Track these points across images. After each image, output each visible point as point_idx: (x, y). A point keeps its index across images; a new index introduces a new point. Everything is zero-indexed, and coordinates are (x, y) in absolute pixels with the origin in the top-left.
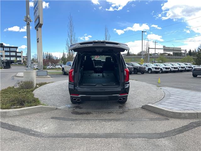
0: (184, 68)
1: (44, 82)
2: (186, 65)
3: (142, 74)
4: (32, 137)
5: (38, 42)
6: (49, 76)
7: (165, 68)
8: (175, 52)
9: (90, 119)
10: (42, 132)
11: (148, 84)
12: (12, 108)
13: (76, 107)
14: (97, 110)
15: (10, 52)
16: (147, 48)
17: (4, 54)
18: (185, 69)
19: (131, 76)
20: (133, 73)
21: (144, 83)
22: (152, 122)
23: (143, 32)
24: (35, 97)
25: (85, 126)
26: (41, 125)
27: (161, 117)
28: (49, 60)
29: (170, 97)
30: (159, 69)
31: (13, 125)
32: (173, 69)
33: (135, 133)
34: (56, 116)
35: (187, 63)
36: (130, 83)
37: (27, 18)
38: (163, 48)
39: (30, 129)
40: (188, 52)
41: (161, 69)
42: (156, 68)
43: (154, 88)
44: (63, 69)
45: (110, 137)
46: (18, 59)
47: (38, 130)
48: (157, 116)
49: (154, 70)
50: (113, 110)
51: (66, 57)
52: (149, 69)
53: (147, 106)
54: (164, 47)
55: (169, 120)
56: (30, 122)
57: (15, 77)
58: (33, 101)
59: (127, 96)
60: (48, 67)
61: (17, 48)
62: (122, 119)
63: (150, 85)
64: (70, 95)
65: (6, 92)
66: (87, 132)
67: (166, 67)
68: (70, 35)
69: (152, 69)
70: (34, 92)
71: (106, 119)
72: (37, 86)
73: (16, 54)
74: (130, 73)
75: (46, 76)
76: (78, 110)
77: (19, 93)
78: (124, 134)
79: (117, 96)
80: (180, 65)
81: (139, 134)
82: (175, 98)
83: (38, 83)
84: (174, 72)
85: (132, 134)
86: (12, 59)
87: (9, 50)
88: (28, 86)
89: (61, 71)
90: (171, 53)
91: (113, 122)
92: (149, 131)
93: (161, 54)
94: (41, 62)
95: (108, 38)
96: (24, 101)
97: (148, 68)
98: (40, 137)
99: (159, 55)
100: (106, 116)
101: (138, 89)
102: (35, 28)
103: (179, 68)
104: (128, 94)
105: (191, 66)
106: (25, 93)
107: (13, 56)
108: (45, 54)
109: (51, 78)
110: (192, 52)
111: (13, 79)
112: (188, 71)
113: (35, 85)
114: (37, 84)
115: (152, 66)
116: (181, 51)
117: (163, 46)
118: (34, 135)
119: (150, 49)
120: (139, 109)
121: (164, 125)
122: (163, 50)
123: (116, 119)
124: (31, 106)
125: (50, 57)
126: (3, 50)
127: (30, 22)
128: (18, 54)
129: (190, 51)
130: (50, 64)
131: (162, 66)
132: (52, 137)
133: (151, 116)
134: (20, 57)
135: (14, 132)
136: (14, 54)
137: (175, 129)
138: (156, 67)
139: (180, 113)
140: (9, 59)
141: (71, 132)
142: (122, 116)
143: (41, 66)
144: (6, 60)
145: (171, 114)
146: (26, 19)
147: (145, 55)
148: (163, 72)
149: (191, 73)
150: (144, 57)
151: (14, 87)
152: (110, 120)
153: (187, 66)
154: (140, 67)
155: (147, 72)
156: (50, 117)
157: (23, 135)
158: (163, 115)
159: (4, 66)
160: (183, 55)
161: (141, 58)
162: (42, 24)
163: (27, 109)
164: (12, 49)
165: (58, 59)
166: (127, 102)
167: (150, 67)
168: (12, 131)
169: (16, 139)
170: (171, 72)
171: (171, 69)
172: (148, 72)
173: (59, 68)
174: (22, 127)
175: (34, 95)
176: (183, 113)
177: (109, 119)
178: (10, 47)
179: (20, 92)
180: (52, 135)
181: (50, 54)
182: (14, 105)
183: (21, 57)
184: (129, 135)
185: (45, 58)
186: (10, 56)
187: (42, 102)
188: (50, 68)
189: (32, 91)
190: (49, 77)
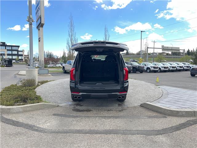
0: (182, 67)
1: (45, 80)
3: (141, 73)
4: (36, 133)
5: (39, 41)
6: (50, 75)
8: (174, 51)
9: (91, 117)
10: (44, 128)
11: (146, 83)
12: (15, 105)
13: (77, 105)
14: (97, 108)
15: (12, 50)
16: (146, 48)
17: (6, 52)
18: (184, 68)
19: (130, 75)
20: (132, 72)
21: (143, 82)
22: (150, 120)
23: (142, 32)
24: (37, 94)
25: (85, 122)
26: (43, 121)
27: (159, 115)
28: (50, 59)
29: (168, 96)
30: (157, 68)
31: (17, 121)
32: (172, 68)
33: (134, 130)
34: (58, 113)
35: (185, 63)
36: (129, 82)
38: (161, 48)
39: (33, 125)
40: (186, 52)
41: (159, 68)
42: (154, 68)
43: (153, 86)
44: (64, 67)
45: (110, 134)
46: (20, 58)
47: (41, 126)
48: (155, 114)
51: (67, 56)
52: (148, 68)
53: (145, 104)
54: (163, 46)
55: (166, 117)
56: (33, 118)
57: (17, 76)
58: (36, 99)
59: (126, 94)
60: (49, 66)
61: (19, 46)
62: (121, 116)
63: (149, 84)
64: (71, 93)
65: (9, 90)
66: (87, 128)
67: (165, 66)
68: (70, 34)
69: (151, 68)
70: (36, 90)
71: (105, 116)
72: (39, 84)
73: (18, 53)
74: (129, 72)
75: (47, 74)
76: (78, 107)
77: (22, 91)
78: (123, 131)
79: (116, 94)
80: (178, 64)
81: (137, 131)
82: (172, 96)
83: (40, 81)
84: (172, 71)
85: (130, 131)
86: (14, 57)
87: (11, 49)
88: (30, 84)
89: (61, 70)
90: (170, 53)
91: (112, 119)
92: (147, 128)
93: (160, 54)
94: (43, 61)
95: (107, 37)
96: (27, 99)
97: (147, 67)
98: (43, 132)
99: (157, 54)
100: (105, 114)
101: (137, 88)
102: (37, 27)
103: (177, 68)
104: (127, 92)
105: (189, 65)
106: (28, 91)
107: (15, 55)
108: (46, 53)
109: (52, 77)
111: (15, 77)
112: (186, 70)
113: (37, 83)
114: (38, 83)
115: (150, 65)
116: (179, 50)
117: (162, 46)
118: (37, 130)
119: (148, 49)
120: (138, 107)
121: (161, 122)
122: (161, 49)
123: (115, 117)
124: (33, 103)
125: (51, 55)
126: (6, 49)
128: (20, 53)
129: (189, 50)
130: (51, 63)
131: (160, 65)
132: (54, 132)
133: (150, 113)
134: (22, 55)
135: (18, 127)
136: (15, 53)
137: (172, 127)
138: (154, 66)
139: (178, 111)
140: (10, 57)
141: (72, 128)
142: (121, 114)
143: (43, 64)
144: (8, 58)
145: (168, 112)
147: (144, 54)
148: (161, 71)
149: (189, 73)
150: (143, 56)
151: (16, 85)
152: (110, 117)
153: (185, 65)
154: (139, 66)
155: (146, 71)
156: (52, 114)
157: (27, 130)
158: (161, 113)
159: (6, 65)
160: (182, 54)
161: (140, 57)
163: (30, 106)
164: (13, 48)
165: (59, 58)
166: (126, 100)
167: (149, 66)
168: (16, 127)
169: (20, 134)
170: (169, 71)
171: (169, 69)
172: (147, 71)
173: (60, 67)
174: (26, 123)
175: (36, 93)
176: (181, 111)
178: (12, 46)
179: (22, 89)
181: (51, 53)
182: (17, 102)
183: (22, 56)
184: (128, 132)
185: (46, 57)
186: (12, 55)
187: (44, 100)
188: (51, 66)
189: (34, 89)
190: (50, 76)
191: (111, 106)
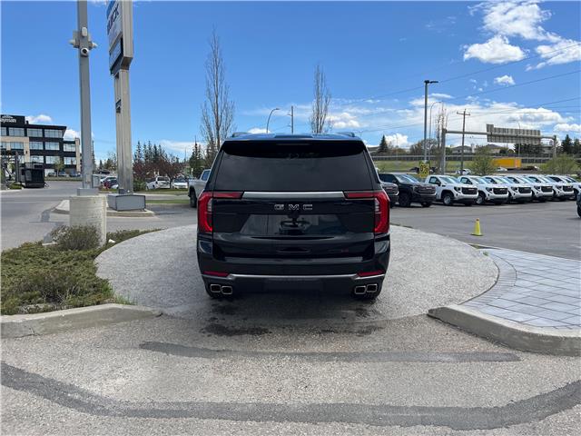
0: (549, 189)
1: (131, 229)
2: (558, 180)
3: (425, 206)
4: (73, 413)
5: (118, 110)
6: (149, 212)
7: (494, 189)
8: (523, 142)
9: (264, 354)
10: (104, 394)
11: (444, 240)
12: (22, 313)
13: (223, 310)
14: (288, 322)
15: (44, 140)
16: (441, 131)
17: (27, 146)
18: (555, 192)
19: (395, 214)
20: (397, 203)
21: (434, 237)
22: (464, 367)
23: (427, 82)
24: (99, 275)
25: (244, 375)
26: (105, 369)
27: (492, 348)
28: (155, 166)
29: (518, 283)
30: (473, 191)
31: (19, 367)
32: (518, 194)
33: (410, 405)
34: (157, 340)
35: (560, 177)
36: (391, 238)
37: (81, 37)
38: (486, 131)
39: (68, 382)
40: (560, 144)
41: (481, 193)
42: (465, 191)
43: (464, 250)
44: (192, 190)
45: (326, 421)
46: (68, 161)
47: (95, 389)
48: (479, 345)
49: (461, 194)
50: (335, 321)
51: (204, 154)
52: (446, 193)
53: (444, 309)
54: (490, 127)
55: (518, 359)
56: (72, 357)
57: (51, 215)
58: (92, 289)
59: (382, 278)
60: (150, 185)
61: (63, 129)
62: (365, 354)
63: (453, 242)
64: (203, 272)
65: (12, 260)
66: (249, 397)
67: (496, 186)
68: (213, 90)
69: (455, 192)
70: (97, 260)
71: (313, 354)
72: (110, 241)
73: (61, 147)
74: (391, 205)
75: (141, 210)
76: (229, 321)
77: (54, 263)
78: (373, 408)
79: (349, 278)
80: (537, 181)
81: (422, 409)
82: (531, 284)
83: (113, 231)
84: (520, 201)
85: (398, 408)
86: (50, 160)
87: (41, 136)
88: (82, 243)
89: (186, 197)
90: (511, 146)
91: (336, 365)
92: (455, 400)
93: (481, 149)
94: (128, 170)
95: (324, 100)
96: (62, 291)
97: (442, 188)
98: (98, 413)
99: (473, 151)
100: (315, 345)
101: (414, 255)
102: (112, 70)
103: (535, 191)
104: (384, 272)
105: (571, 184)
106: (71, 263)
107: (52, 153)
108: (142, 148)
109: (156, 218)
110: (573, 142)
111: (45, 218)
112: (563, 199)
113: (104, 238)
114: (109, 236)
115: (452, 183)
116: (539, 139)
117: (488, 126)
118: (76, 404)
119: (447, 135)
120: (421, 319)
121: (504, 377)
122: (486, 136)
123: (345, 354)
124: (82, 306)
125: (156, 155)
126: (26, 135)
127: (90, 48)
128: (67, 148)
129: (568, 139)
130: (157, 176)
131: (481, 183)
132: (135, 413)
133: (461, 344)
134: (73, 154)
135: (17, 392)
136: (54, 147)
137: (542, 396)
138: (466, 186)
139: (557, 338)
140: (40, 159)
141: (199, 396)
142: (365, 344)
143: (128, 181)
144: (33, 163)
145: (525, 340)
146: (78, 41)
147: (433, 150)
148: (487, 201)
149: (573, 206)
150: (429, 156)
151: (40, 243)
152: (329, 357)
153: (559, 184)
154: (419, 188)
155: (440, 202)
156: (138, 342)
157: (44, 402)
158: (498, 342)
159: (26, 182)
160: (547, 152)
161: (423, 159)
162: (131, 59)
163: (67, 317)
164: (49, 134)
165: (180, 161)
166: (380, 297)
167: (450, 187)
168: (13, 391)
169: (21, 419)
170: (511, 201)
171: (510, 194)
172: (442, 200)
173: (182, 189)
174: (46, 376)
175: (95, 269)
176: (566, 338)
177: (325, 354)
178: (43, 128)
179: (55, 258)
180: (137, 407)
181: (158, 148)
182: (30, 303)
183: (75, 156)
184: (390, 415)
185: (143, 160)
186: (45, 153)
187: (117, 293)
188: (157, 186)
189: (94, 257)
190: (150, 215)
191: (332, 317)
